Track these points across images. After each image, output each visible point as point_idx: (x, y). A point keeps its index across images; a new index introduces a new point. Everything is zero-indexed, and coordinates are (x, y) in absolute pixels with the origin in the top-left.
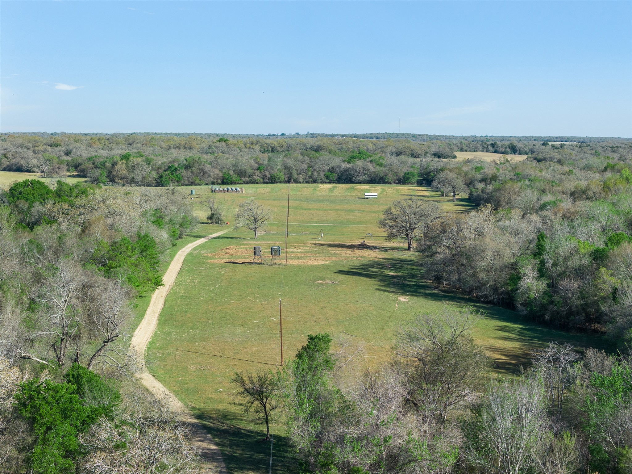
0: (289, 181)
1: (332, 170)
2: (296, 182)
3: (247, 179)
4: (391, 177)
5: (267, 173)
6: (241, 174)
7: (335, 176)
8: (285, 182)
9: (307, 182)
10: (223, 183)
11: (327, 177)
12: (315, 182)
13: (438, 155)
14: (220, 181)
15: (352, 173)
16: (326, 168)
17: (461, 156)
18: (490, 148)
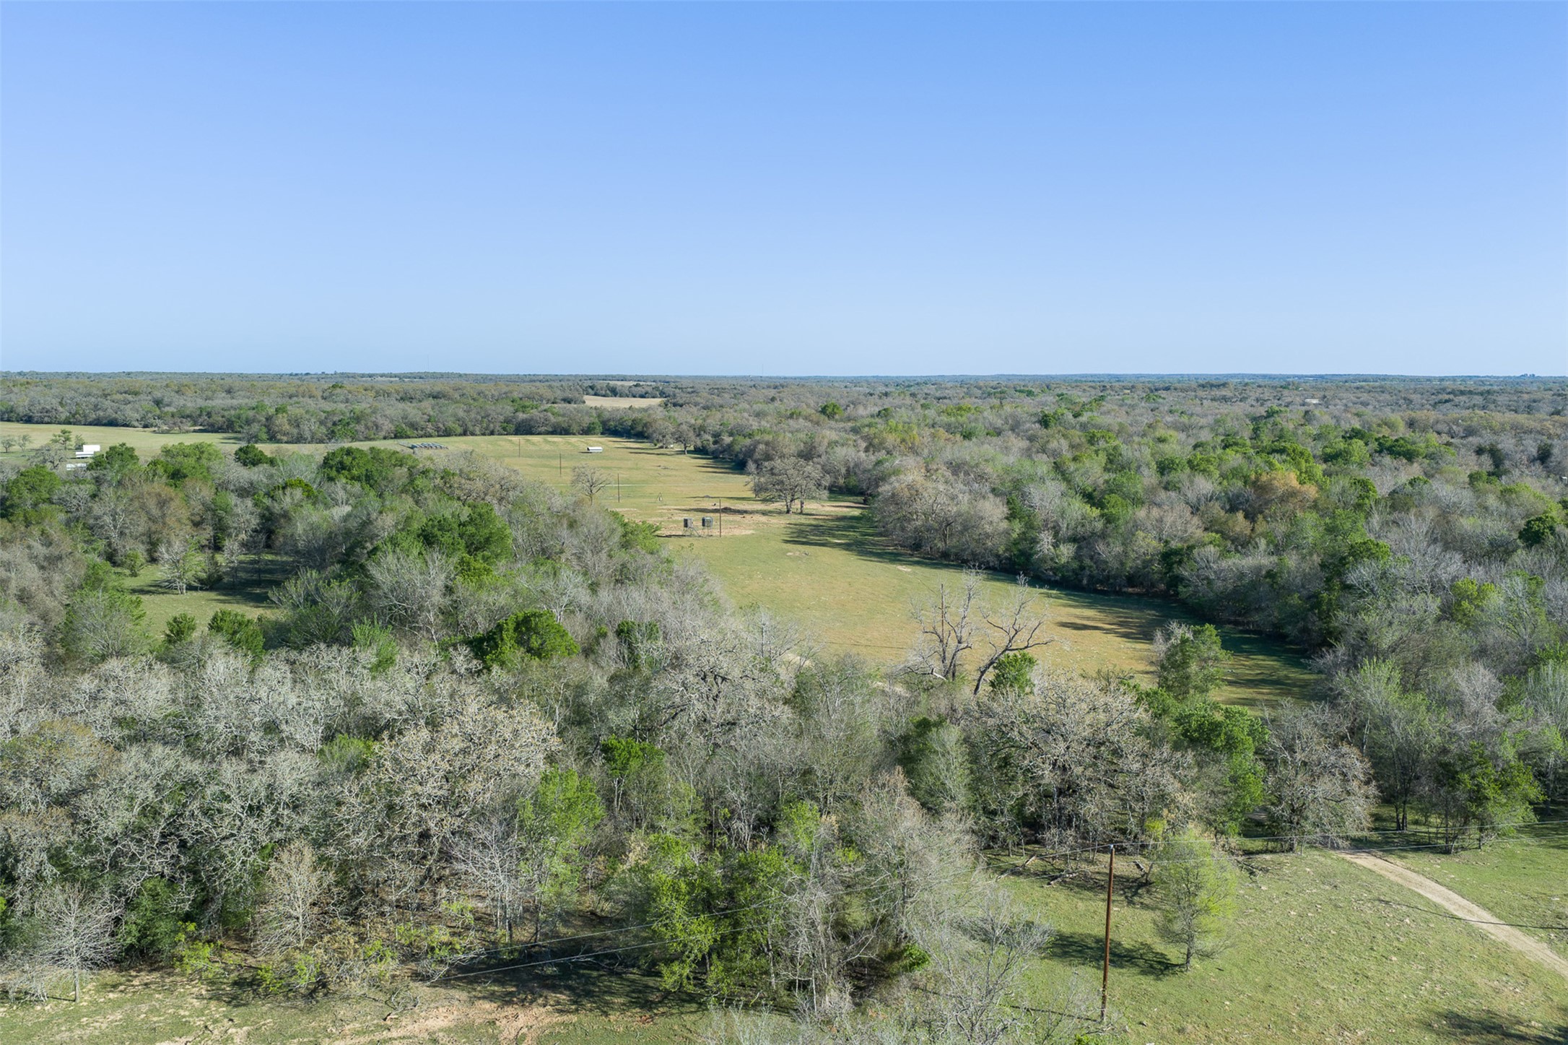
0: (464, 434)
1: (507, 421)
2: (473, 434)
3: (422, 433)
4: (575, 428)
5: (441, 426)
6: (413, 426)
7: (511, 427)
8: (460, 435)
9: (484, 434)
10: (396, 437)
11: (504, 429)
12: (492, 433)
13: (568, 401)
14: (393, 435)
15: (532, 423)
16: (501, 418)
17: (592, 401)
18: (590, 390)
